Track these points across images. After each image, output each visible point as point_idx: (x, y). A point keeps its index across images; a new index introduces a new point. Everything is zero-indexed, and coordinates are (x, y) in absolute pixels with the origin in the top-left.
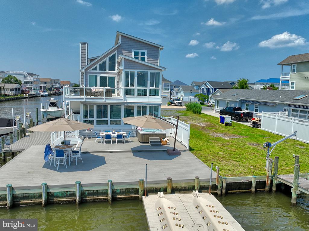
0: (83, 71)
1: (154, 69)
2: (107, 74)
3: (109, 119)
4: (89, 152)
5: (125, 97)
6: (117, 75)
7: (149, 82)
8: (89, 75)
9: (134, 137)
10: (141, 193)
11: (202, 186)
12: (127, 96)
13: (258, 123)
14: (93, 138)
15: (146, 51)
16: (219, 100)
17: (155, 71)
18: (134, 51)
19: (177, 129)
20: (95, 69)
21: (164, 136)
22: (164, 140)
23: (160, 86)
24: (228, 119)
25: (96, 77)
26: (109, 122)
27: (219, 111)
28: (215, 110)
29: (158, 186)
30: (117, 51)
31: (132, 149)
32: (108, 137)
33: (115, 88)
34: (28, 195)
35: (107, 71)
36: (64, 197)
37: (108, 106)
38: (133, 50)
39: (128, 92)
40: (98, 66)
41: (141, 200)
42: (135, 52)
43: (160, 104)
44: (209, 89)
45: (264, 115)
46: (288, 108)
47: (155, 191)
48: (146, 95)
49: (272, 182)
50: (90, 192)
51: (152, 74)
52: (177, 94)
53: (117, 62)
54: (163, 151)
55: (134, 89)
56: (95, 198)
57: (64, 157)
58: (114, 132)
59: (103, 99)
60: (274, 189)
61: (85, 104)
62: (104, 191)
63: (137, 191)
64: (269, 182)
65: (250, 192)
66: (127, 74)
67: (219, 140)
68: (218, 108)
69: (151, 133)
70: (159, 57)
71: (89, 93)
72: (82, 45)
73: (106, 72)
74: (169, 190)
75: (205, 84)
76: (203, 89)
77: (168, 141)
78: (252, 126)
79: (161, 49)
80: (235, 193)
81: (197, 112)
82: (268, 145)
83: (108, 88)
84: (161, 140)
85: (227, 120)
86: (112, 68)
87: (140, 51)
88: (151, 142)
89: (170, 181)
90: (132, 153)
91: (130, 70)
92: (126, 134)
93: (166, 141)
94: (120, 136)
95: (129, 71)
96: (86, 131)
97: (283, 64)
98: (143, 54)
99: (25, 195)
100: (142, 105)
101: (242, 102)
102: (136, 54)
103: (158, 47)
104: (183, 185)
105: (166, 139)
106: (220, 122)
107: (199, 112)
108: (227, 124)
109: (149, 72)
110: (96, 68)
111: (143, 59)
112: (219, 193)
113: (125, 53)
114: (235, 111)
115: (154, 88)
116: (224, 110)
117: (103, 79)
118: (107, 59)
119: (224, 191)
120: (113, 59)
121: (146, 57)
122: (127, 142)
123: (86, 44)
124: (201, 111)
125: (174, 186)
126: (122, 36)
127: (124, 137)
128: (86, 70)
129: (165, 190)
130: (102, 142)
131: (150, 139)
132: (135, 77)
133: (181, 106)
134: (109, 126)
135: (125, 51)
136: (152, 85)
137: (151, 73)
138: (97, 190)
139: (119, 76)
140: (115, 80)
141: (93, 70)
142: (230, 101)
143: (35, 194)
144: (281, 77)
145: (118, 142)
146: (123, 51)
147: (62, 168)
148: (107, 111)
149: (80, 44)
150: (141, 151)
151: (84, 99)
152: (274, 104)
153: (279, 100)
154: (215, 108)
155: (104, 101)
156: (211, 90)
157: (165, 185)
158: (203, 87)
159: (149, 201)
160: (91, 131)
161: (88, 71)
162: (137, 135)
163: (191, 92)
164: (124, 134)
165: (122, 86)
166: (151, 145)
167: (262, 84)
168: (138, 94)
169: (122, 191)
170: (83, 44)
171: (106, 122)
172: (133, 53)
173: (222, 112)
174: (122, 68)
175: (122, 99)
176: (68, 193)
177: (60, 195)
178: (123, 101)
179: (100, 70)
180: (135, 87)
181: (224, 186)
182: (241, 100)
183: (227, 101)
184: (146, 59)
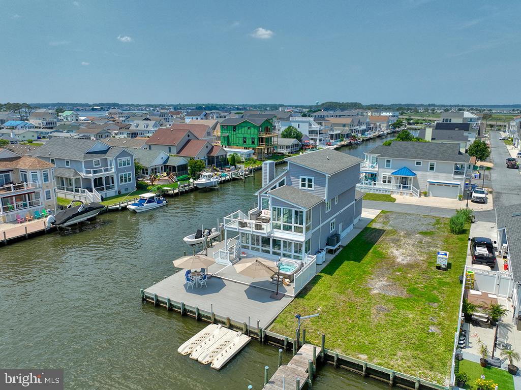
0: (257, 194)
5: (272, 230)
8: (263, 199)
15: (312, 178)
17: (298, 210)
18: (301, 177)
24: (442, 260)
26: (261, 250)
30: (285, 177)
31: (252, 283)
47: (221, 322)
56: (191, 315)
74: (227, 325)
85: (440, 261)
87: (307, 178)
89: (229, 319)
91: (277, 207)
96: (241, 255)
98: (310, 180)
99: (162, 301)
100: (287, 241)
102: (304, 180)
103: (325, 175)
108: (438, 268)
109: (294, 210)
111: (310, 186)
112: (259, 340)
113: (293, 179)
115: (298, 225)
118: (277, 184)
119: (263, 340)
121: (313, 184)
125: (231, 324)
126: (290, 163)
134: (260, 253)
135: (293, 177)
136: (296, 222)
138: (192, 311)
146: (291, 177)
147: (190, 289)
148: (259, 241)
157: (225, 321)
159: (209, 328)
168: (284, 229)
171: (258, 250)
172: (300, 180)
176: (179, 307)
177: (176, 307)
180: (281, 223)
181: (263, 336)
184: (313, 186)
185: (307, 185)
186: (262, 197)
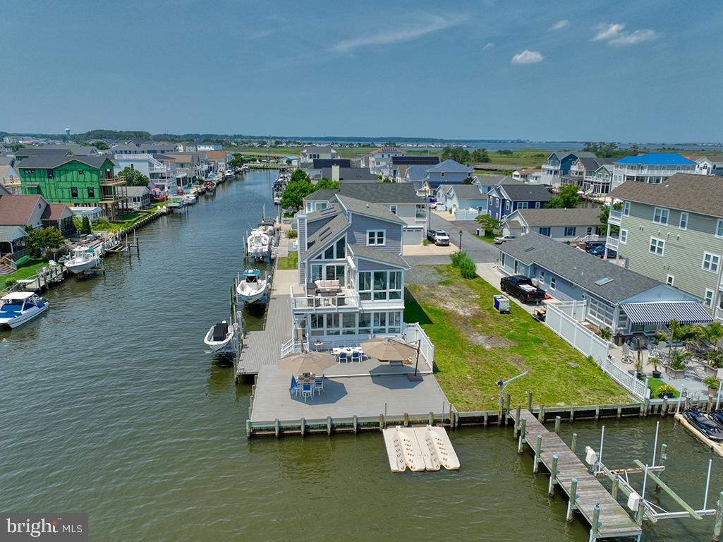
0: (306, 261)
1: (394, 268)
2: (335, 262)
3: (341, 328)
5: (360, 303)
7: (388, 283)
8: (313, 266)
10: (381, 426)
11: (436, 420)
12: (362, 301)
15: (384, 231)
16: (505, 254)
17: (395, 271)
18: (368, 231)
20: (320, 257)
24: (505, 303)
25: (321, 267)
26: (341, 333)
27: (501, 279)
29: (396, 420)
30: (346, 234)
31: (370, 372)
32: (343, 356)
34: (289, 427)
35: (335, 259)
36: (318, 428)
37: (340, 314)
39: (364, 296)
40: (323, 253)
41: (382, 433)
42: (370, 233)
44: (504, 201)
46: (587, 295)
47: (394, 424)
48: (385, 298)
49: (504, 416)
50: (338, 424)
51: (392, 274)
52: (446, 201)
53: (347, 250)
54: (405, 375)
55: (370, 293)
56: (343, 429)
57: (311, 391)
58: (348, 347)
60: (506, 423)
62: (350, 424)
63: (378, 424)
64: (501, 417)
68: (503, 265)
70: (402, 238)
72: (301, 222)
73: (333, 260)
74: (406, 423)
75: (498, 190)
76: (494, 198)
77: (410, 361)
80: (468, 426)
81: (468, 276)
82: (501, 383)
86: (341, 254)
87: (376, 231)
89: (406, 416)
90: (371, 378)
92: (362, 351)
94: (355, 354)
95: (364, 272)
96: (316, 344)
98: (380, 234)
99: (287, 427)
100: (380, 312)
101: (536, 267)
102: (372, 235)
104: (419, 419)
106: (494, 305)
108: (501, 312)
109: (388, 271)
110: (321, 255)
111: (380, 241)
112: (452, 426)
113: (358, 235)
114: (521, 286)
115: (395, 290)
116: (506, 280)
117: (330, 270)
118: (335, 244)
119: (456, 425)
120: (341, 245)
121: (384, 238)
122: (364, 359)
123: (306, 220)
125: (411, 420)
126: (353, 214)
129: (402, 424)
132: (371, 278)
133: (447, 245)
134: (342, 339)
136: (392, 287)
138: (344, 424)
140: (345, 270)
141: (317, 258)
142: (519, 261)
143: (295, 426)
144: (610, 217)
146: (355, 233)
148: (338, 320)
149: (298, 220)
151: (314, 310)
152: (572, 284)
155: (335, 310)
157: (403, 419)
158: (494, 195)
159: (388, 434)
160: (321, 343)
161: (311, 261)
169: (365, 424)
170: (302, 219)
171: (338, 333)
172: (368, 235)
174: (356, 269)
175: (357, 308)
176: (321, 426)
177: (315, 427)
179: (326, 258)
180: (372, 291)
181: (457, 420)
182: (534, 265)
183: (515, 260)
184: (384, 241)
185: (376, 241)
186: (311, 265)
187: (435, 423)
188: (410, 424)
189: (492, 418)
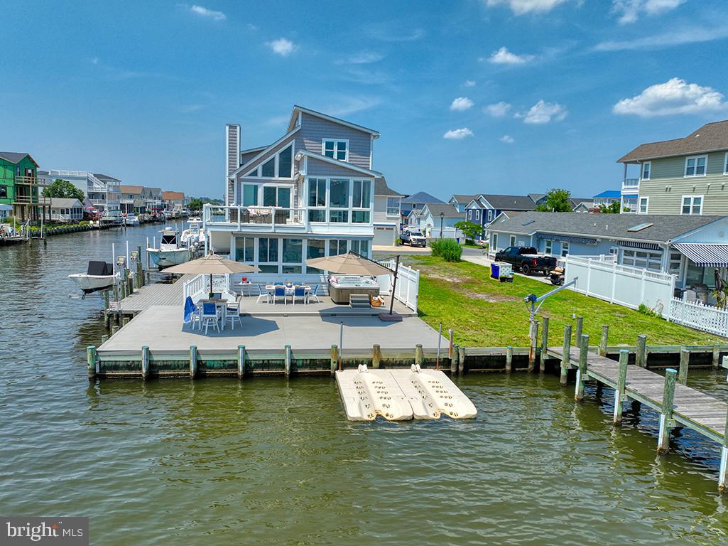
0: (234, 177)
1: (360, 174)
2: (277, 182)
3: (280, 263)
4: (249, 315)
5: (309, 224)
6: (293, 185)
7: (351, 199)
8: (244, 185)
9: (324, 296)
10: (333, 365)
11: (427, 359)
12: (312, 223)
13: (561, 277)
14: (251, 296)
15: (347, 141)
16: (497, 234)
17: (361, 179)
18: (325, 140)
19: (396, 278)
20: (255, 173)
21: (376, 292)
22: (377, 299)
23: (372, 204)
24: (506, 269)
25: (256, 188)
26: (280, 269)
27: (495, 255)
28: (489, 254)
29: (361, 357)
30: (294, 140)
31: (319, 311)
32: (280, 292)
33: (291, 208)
34: (169, 363)
35: (277, 177)
36: (221, 368)
37: (279, 240)
38: (323, 139)
39: (313, 216)
40: (259, 168)
41: (334, 377)
42: (327, 143)
43: (371, 238)
44: (485, 211)
45: (571, 261)
46: (617, 248)
47: (353, 365)
48: (345, 221)
49: (538, 357)
50: (257, 362)
51: (357, 184)
52: (419, 223)
53: (295, 160)
54: (373, 315)
55: (324, 211)
56: (266, 371)
57: (216, 316)
58: (289, 284)
59: (271, 228)
60: (542, 368)
61: (239, 238)
62: (278, 362)
63: (327, 363)
64: (533, 356)
65: (504, 372)
66: (312, 184)
67: (477, 303)
69: (353, 286)
70: (371, 152)
71: (246, 217)
72: (231, 130)
73: (274, 179)
74: (375, 364)
75: (478, 201)
76: (474, 211)
77: (382, 301)
78: (550, 282)
79: (374, 136)
80: (479, 372)
81: (453, 258)
82: (532, 299)
83: (277, 208)
84: (370, 298)
85: (504, 271)
86: (285, 172)
87: (336, 141)
88: (352, 301)
89: (377, 349)
90: (320, 317)
91: (318, 178)
92: (310, 288)
93: (379, 301)
94: (299, 292)
95: (316, 179)
96: (241, 284)
97: (627, 161)
98: (342, 146)
99: (165, 363)
100: (338, 239)
101: (540, 237)
102: (330, 145)
103: (370, 134)
104: (398, 357)
105: (379, 297)
106: (492, 276)
107: (456, 258)
108: (503, 279)
109: (352, 180)
110: (256, 171)
111: (341, 156)
112: (453, 370)
113: (310, 145)
114: (524, 255)
115: (360, 209)
116: (502, 253)
117: (270, 193)
118: (277, 155)
119: (461, 368)
120: (286, 157)
121: (347, 151)
122: (311, 302)
123: (238, 128)
124: (460, 256)
125: (384, 357)
126: (303, 112)
127: (306, 293)
128: (238, 175)
129: (370, 365)
130: (270, 302)
131: (352, 297)
132: (327, 190)
133: (424, 246)
134: (280, 276)
135: (308, 141)
136: (356, 204)
137: (355, 182)
138: (268, 360)
139: (298, 186)
140: (291, 194)
141: (250, 175)
142: (517, 235)
143: (180, 362)
144: (624, 187)
145: (297, 302)
146: (305, 141)
147: (212, 332)
148: (276, 251)
149: (227, 128)
150: (335, 315)
151: (239, 227)
152: (594, 240)
153: (604, 232)
154: (490, 251)
155: (272, 230)
156: (490, 214)
157: (370, 356)
158: (474, 208)
159: (345, 378)
160: (250, 283)
161: (242, 177)
162: (329, 292)
163: (442, 216)
164: (308, 288)
165: (304, 204)
166: (353, 306)
167: (609, 200)
168: (333, 220)
169: (305, 362)
170: (233, 127)
171: (274, 269)
172: (324, 145)
173: (498, 258)
174: (303, 173)
175: (304, 228)
176: (227, 363)
177: (215, 366)
178: (304, 232)
179: (263, 175)
180: (327, 208)
181: (462, 360)
182: (538, 234)
183: (511, 236)
184: (347, 156)
185: (335, 156)
186: (243, 183)
187: (426, 364)
188: (383, 365)
189: (520, 361)
